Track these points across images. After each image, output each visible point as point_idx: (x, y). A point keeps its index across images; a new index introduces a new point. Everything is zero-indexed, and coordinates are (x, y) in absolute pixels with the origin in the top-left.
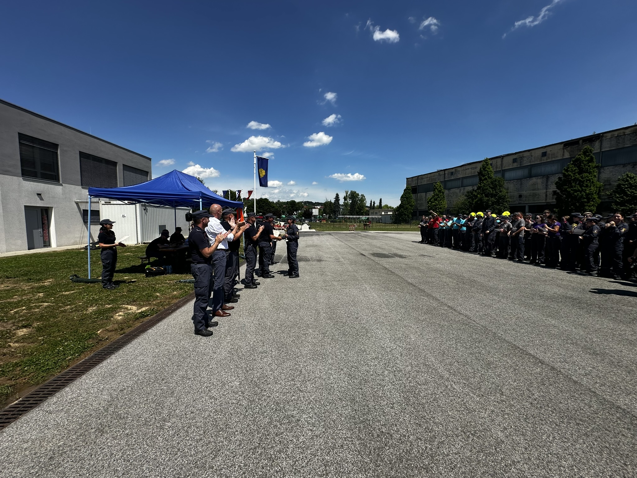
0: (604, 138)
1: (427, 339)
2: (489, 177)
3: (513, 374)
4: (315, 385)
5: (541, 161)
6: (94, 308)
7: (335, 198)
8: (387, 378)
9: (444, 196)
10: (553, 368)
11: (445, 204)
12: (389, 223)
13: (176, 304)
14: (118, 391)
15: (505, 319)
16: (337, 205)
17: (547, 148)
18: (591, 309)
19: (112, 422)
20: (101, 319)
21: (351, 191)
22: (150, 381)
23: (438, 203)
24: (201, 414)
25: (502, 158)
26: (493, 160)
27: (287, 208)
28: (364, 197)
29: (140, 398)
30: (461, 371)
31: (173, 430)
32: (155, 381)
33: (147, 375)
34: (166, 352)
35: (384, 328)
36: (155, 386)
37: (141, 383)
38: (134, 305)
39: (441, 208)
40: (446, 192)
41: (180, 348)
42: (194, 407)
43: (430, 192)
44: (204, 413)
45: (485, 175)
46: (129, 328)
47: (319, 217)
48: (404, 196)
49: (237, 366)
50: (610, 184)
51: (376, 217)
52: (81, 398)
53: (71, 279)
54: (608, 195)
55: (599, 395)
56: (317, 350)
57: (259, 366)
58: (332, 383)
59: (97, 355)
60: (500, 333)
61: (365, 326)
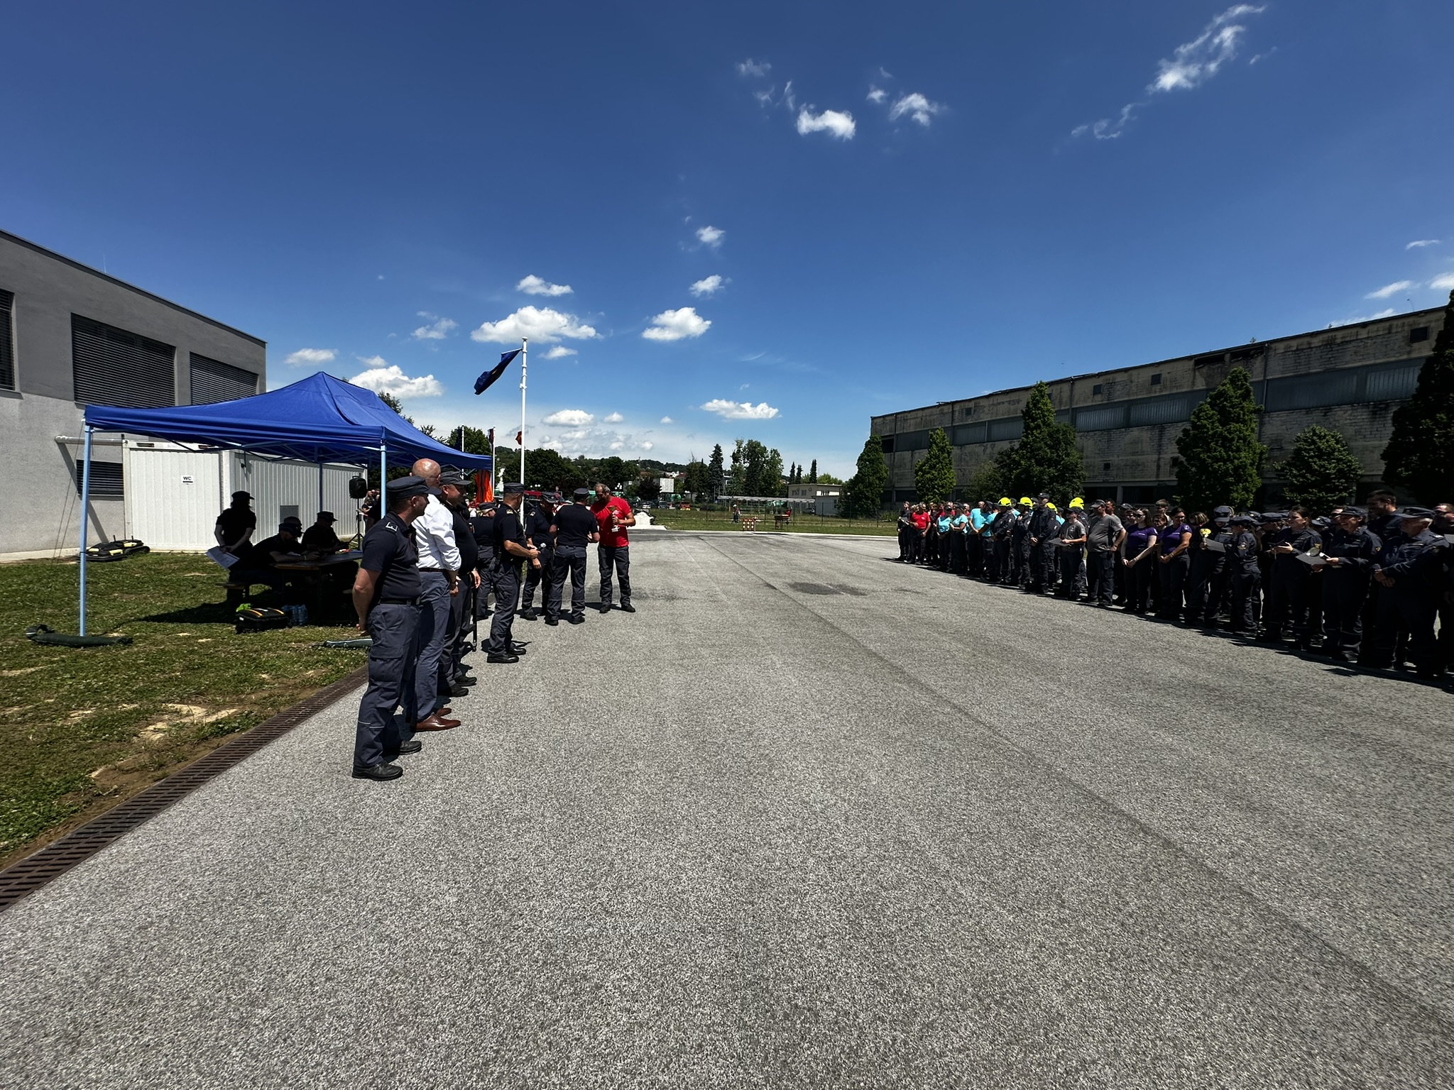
0: (1271, 353)
1: (905, 782)
2: (1044, 423)
3: (1086, 858)
4: (643, 896)
5: (1150, 393)
6: (89, 712)
7: (713, 455)
8: (811, 876)
9: (950, 461)
10: (1167, 843)
11: (952, 477)
12: (832, 516)
13: (310, 702)
14: (133, 929)
15: (1072, 733)
16: (717, 472)
17: (1161, 367)
18: (1244, 711)
19: (105, 1014)
20: (105, 740)
21: (750, 443)
22: (223, 900)
23: (939, 474)
24: (353, 982)
25: (1073, 384)
26: (1054, 387)
27: (601, 473)
28: (779, 455)
29: (193, 945)
30: (975, 853)
31: (273, 1027)
32: (236, 899)
33: (217, 885)
34: (273, 825)
35: (809, 756)
36: (235, 912)
37: (198, 905)
38: (199, 704)
39: (943, 487)
40: (955, 451)
41: (312, 811)
42: (334, 965)
43: (921, 451)
44: (359, 979)
45: (1037, 419)
46: (179, 762)
47: (676, 497)
48: (866, 457)
49: (454, 855)
50: (1281, 449)
51: (804, 501)
52: (25, 951)
53: (29, 637)
54: (1277, 470)
55: (1258, 900)
56: (654, 812)
57: (509, 855)
58: (684, 892)
59: (83, 836)
60: (1061, 765)
61: (767, 752)
